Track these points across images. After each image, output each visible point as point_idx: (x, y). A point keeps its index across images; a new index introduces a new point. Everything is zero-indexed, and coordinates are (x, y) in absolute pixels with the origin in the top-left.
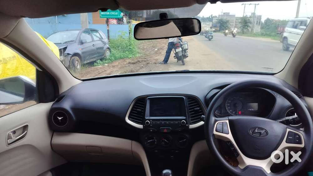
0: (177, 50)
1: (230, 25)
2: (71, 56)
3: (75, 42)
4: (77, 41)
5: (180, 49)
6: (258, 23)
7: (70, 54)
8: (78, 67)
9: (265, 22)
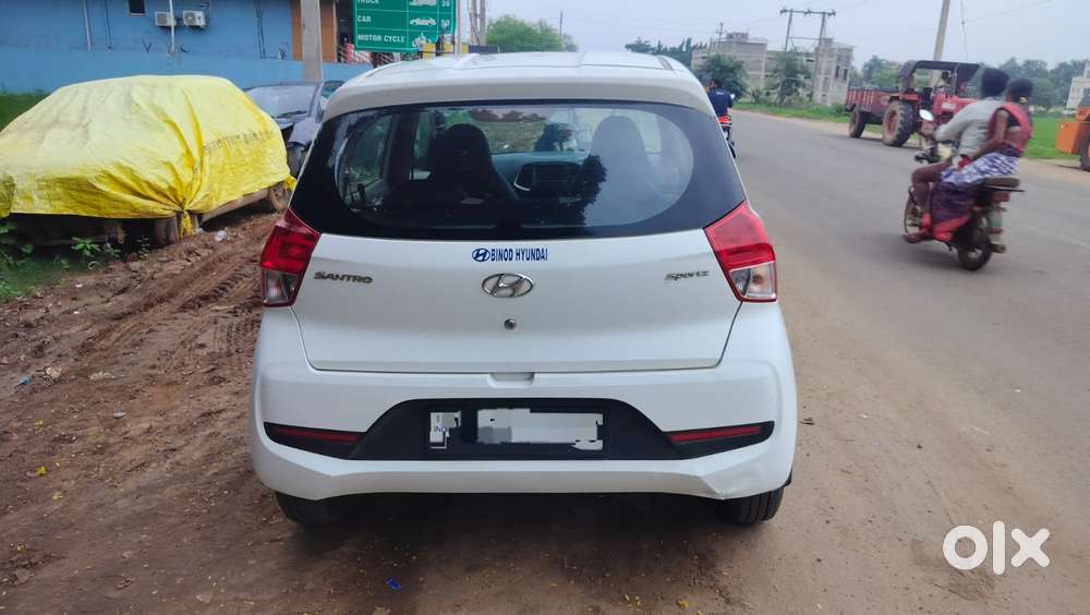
1: (748, 77)
2: (303, 149)
3: (309, 116)
4: (314, 113)
6: (841, 73)
7: (301, 145)
9: (863, 70)
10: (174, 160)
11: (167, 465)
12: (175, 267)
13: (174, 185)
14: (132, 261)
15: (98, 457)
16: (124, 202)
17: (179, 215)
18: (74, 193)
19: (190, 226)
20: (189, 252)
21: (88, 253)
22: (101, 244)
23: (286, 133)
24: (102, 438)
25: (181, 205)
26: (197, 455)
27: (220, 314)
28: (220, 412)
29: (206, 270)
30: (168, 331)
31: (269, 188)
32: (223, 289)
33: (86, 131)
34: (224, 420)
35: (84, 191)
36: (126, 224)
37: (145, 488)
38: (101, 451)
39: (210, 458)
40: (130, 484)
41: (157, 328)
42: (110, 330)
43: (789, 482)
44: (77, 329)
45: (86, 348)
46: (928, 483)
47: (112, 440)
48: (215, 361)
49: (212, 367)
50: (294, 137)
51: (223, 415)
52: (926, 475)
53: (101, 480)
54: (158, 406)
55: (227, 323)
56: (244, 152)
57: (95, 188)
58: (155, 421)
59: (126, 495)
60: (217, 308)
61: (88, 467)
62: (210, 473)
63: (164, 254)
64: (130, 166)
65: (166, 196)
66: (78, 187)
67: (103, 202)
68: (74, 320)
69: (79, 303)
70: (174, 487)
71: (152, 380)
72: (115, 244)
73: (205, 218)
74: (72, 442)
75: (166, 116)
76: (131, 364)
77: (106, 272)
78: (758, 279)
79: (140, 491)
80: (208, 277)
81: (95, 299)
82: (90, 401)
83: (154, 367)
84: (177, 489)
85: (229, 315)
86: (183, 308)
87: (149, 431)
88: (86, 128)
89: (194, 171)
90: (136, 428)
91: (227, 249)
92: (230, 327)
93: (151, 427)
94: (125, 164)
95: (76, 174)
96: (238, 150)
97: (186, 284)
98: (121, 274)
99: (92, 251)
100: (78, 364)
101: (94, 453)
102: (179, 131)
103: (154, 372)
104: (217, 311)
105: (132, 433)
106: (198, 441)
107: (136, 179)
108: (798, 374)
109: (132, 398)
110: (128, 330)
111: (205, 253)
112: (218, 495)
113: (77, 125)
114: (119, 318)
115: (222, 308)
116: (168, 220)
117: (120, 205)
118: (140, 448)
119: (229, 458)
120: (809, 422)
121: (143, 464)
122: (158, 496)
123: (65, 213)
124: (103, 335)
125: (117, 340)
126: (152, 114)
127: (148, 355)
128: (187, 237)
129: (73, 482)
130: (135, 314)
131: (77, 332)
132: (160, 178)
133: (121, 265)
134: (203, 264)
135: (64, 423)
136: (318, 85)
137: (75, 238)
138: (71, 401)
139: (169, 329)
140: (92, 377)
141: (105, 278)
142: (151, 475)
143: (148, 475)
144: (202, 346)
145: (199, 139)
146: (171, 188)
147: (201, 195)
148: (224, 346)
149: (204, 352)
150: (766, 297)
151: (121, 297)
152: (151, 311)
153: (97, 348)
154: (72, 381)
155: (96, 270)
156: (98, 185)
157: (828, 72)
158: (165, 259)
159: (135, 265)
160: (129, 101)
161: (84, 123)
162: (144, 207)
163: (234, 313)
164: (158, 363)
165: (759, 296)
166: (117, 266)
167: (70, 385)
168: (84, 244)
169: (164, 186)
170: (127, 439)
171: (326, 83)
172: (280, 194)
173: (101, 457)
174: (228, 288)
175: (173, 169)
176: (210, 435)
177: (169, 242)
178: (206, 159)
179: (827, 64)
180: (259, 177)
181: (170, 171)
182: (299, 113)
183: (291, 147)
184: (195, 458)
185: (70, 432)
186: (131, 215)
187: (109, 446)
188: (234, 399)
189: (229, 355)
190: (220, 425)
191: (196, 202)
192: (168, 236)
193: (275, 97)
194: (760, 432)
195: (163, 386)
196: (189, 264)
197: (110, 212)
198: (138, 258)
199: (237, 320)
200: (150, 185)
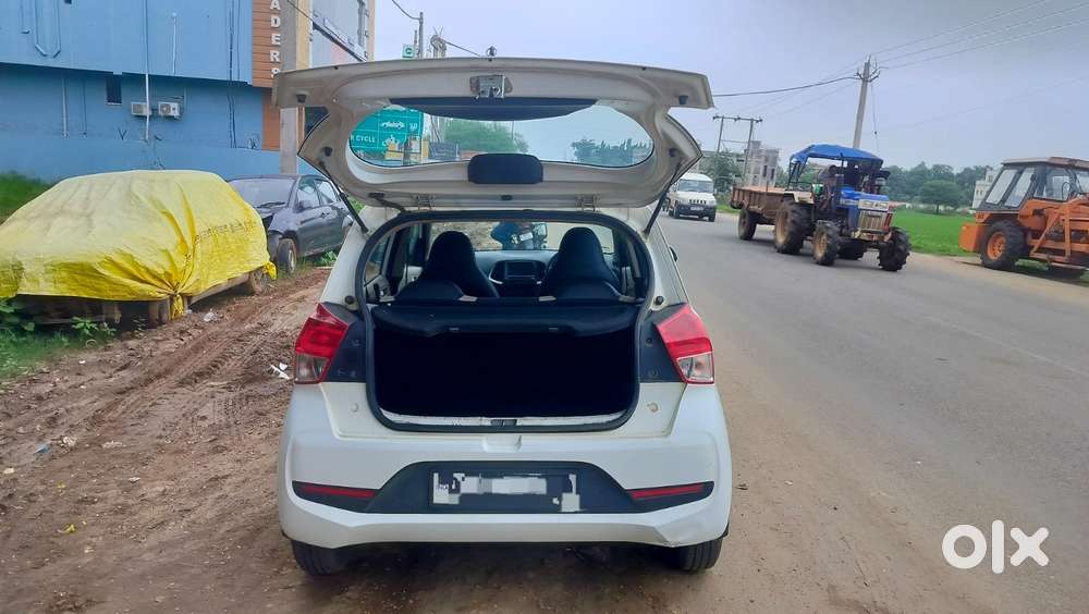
0: (523, 238)
2: (280, 237)
3: (287, 206)
4: (292, 204)
5: (530, 235)
6: (769, 172)
7: (279, 233)
8: (293, 264)
10: (170, 248)
11: (184, 523)
12: (170, 346)
13: (170, 271)
14: (129, 339)
15: (120, 516)
16: (123, 285)
17: (172, 298)
18: (78, 277)
19: (181, 308)
20: (182, 332)
21: (87, 332)
22: (99, 323)
23: (267, 222)
24: (121, 500)
25: (175, 289)
26: (209, 515)
27: (215, 389)
28: (225, 477)
29: (197, 349)
30: (170, 406)
31: (250, 273)
32: (215, 366)
33: (90, 221)
34: (230, 484)
35: (88, 275)
36: (123, 305)
37: (166, 543)
38: (122, 511)
39: (221, 518)
40: (153, 540)
41: (160, 401)
42: (116, 403)
43: (726, 533)
44: (86, 401)
45: (96, 420)
46: (842, 538)
47: (130, 502)
48: (216, 431)
49: (213, 437)
50: (274, 226)
51: (229, 480)
52: (841, 533)
53: (126, 536)
54: (168, 472)
55: (223, 397)
56: (230, 240)
57: (100, 274)
58: (168, 485)
59: (150, 550)
60: (212, 383)
61: (112, 525)
62: (222, 531)
63: (158, 334)
64: (132, 253)
65: (162, 281)
66: (83, 271)
67: (105, 286)
68: (81, 395)
69: (83, 379)
70: (192, 542)
71: (160, 449)
72: (111, 324)
73: (194, 301)
74: (94, 503)
75: (162, 206)
76: (139, 434)
77: (106, 350)
78: (699, 366)
79: (162, 547)
80: (200, 355)
81: (98, 375)
82: (107, 467)
83: (160, 437)
84: (195, 544)
85: (223, 390)
86: (182, 383)
87: (163, 493)
88: (89, 216)
89: (188, 258)
90: (153, 490)
91: (216, 328)
92: (227, 401)
93: (165, 490)
94: (128, 252)
95: (82, 260)
96: (225, 238)
97: (179, 362)
98: (119, 352)
99: (91, 329)
100: (90, 433)
101: (116, 513)
102: (175, 222)
103: (161, 441)
104: (212, 386)
105: (148, 496)
106: (209, 502)
107: (136, 265)
108: (732, 446)
109: (144, 464)
110: (132, 404)
111: (195, 333)
112: (232, 550)
113: (81, 215)
114: (121, 393)
115: (216, 384)
116: (162, 302)
117: (119, 288)
118: (157, 508)
119: (238, 517)
120: (743, 488)
121: (162, 523)
122: (179, 550)
123: (68, 295)
124: (110, 408)
125: (124, 413)
126: (150, 205)
127: (154, 426)
128: (178, 318)
129: (101, 538)
130: (136, 388)
131: (87, 405)
132: (159, 265)
133: (119, 344)
134: (194, 343)
135: (85, 487)
136: (295, 178)
137: (75, 318)
138: (87, 466)
139: (170, 403)
140: (104, 446)
141: (107, 355)
142: (171, 531)
143: (168, 532)
144: (204, 418)
145: (192, 229)
146: (166, 273)
147: (192, 280)
148: (223, 418)
149: (205, 424)
150: (706, 380)
151: (122, 373)
152: (151, 386)
153: (106, 420)
154: (86, 448)
155: (95, 347)
156: (101, 270)
157: (757, 172)
158: (160, 338)
159: (132, 343)
160: (130, 194)
161: (88, 211)
162: (142, 290)
163: (228, 388)
164: (164, 434)
165: (698, 379)
166: (115, 344)
167: (87, 452)
168: (83, 324)
169: (161, 271)
170: (143, 500)
171: (303, 177)
172: (259, 278)
173: (122, 516)
174: (219, 365)
175: (170, 257)
176: (220, 497)
177: (161, 322)
178: (198, 246)
179: (755, 164)
180: (241, 263)
181: (166, 258)
182: (277, 204)
183: (271, 235)
184: (208, 517)
185: (91, 494)
186: (129, 297)
187: (128, 507)
188: (238, 466)
189: (228, 426)
190: (227, 489)
191: (189, 285)
192: (160, 317)
193: (256, 187)
194: (703, 490)
195: (170, 454)
196: (182, 343)
197: (108, 294)
198: (133, 337)
199: (232, 395)
200: (148, 270)
